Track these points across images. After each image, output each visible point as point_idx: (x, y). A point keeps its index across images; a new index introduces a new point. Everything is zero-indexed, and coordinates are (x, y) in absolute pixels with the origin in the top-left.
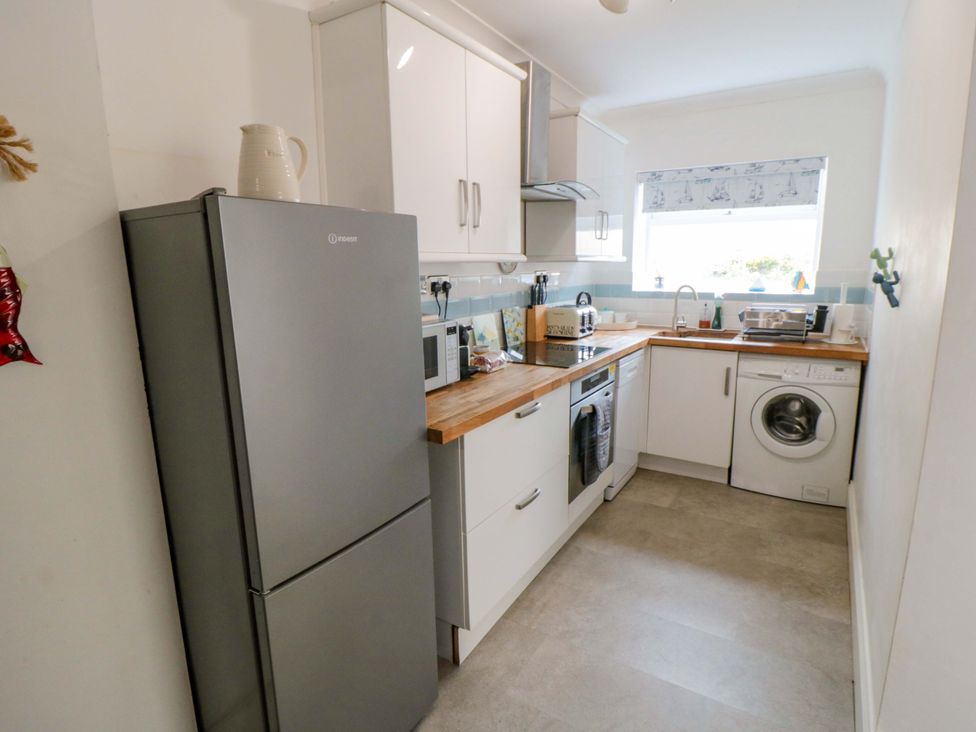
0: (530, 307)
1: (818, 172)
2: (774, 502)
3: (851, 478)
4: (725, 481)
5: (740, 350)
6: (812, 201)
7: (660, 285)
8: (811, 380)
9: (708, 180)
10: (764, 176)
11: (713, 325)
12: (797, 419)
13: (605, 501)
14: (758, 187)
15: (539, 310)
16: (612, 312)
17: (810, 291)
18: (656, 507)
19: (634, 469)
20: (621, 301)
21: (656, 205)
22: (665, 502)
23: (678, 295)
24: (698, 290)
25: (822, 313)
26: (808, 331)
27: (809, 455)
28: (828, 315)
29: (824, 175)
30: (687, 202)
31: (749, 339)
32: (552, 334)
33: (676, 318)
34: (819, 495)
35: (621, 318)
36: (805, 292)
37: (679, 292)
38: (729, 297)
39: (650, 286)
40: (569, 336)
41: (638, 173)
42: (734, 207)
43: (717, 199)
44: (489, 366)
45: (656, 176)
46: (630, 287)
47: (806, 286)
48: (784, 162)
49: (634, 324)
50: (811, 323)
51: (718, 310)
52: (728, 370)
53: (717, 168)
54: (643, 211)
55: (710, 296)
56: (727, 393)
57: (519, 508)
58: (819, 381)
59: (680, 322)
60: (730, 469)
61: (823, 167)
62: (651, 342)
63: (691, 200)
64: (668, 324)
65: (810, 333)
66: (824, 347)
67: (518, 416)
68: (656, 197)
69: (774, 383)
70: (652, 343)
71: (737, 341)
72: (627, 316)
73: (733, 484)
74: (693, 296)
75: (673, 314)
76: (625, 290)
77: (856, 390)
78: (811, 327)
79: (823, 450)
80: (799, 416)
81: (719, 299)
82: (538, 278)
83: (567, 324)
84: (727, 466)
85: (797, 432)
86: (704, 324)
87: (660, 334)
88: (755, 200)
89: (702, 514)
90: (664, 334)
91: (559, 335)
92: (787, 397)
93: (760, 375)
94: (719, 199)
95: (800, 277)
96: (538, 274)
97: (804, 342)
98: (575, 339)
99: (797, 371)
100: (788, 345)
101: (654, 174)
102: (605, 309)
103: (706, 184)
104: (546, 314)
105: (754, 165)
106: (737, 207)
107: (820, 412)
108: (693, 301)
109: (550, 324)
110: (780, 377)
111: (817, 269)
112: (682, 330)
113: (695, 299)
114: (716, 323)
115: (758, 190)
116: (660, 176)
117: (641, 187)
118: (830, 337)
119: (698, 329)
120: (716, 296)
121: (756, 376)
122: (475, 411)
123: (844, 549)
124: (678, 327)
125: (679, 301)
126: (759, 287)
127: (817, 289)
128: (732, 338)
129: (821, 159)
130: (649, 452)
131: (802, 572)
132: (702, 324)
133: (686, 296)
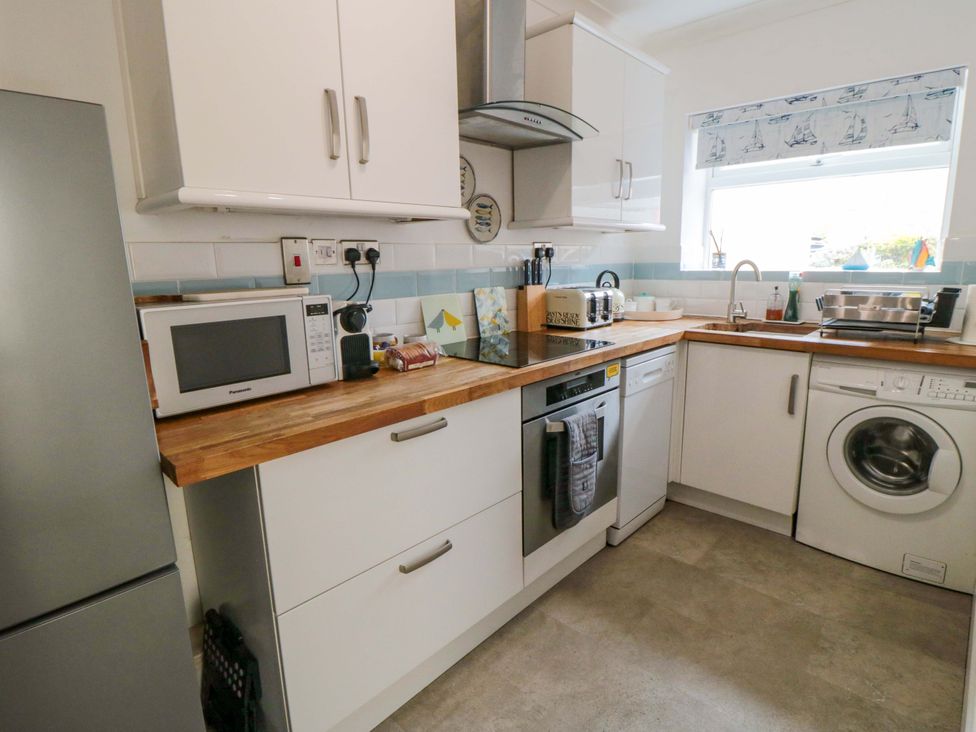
0: (521, 288)
1: (950, 91)
2: (858, 573)
4: (789, 533)
5: (816, 352)
6: (942, 135)
7: (720, 263)
8: (923, 399)
9: (785, 117)
10: (867, 104)
11: (786, 316)
12: (906, 453)
13: (609, 545)
14: (858, 121)
15: (534, 292)
16: (651, 299)
17: (935, 269)
18: (675, 562)
19: (663, 501)
20: (665, 285)
21: (715, 157)
22: (691, 556)
23: (735, 275)
24: (761, 269)
25: (948, 299)
26: (923, 325)
27: (918, 511)
28: (959, 303)
29: (961, 95)
30: (758, 148)
31: (830, 336)
32: (553, 323)
33: (732, 306)
34: (931, 571)
35: (663, 305)
36: (929, 269)
37: (737, 271)
40: (573, 325)
41: (690, 116)
42: (822, 152)
43: (798, 143)
44: (401, 362)
45: (714, 118)
46: (678, 265)
47: (930, 261)
48: (897, 81)
49: (678, 313)
50: (930, 312)
51: (794, 296)
52: (794, 379)
53: (797, 100)
54: (697, 167)
55: (782, 277)
56: (791, 411)
57: (404, 570)
58: (936, 402)
59: (738, 311)
60: (795, 516)
61: (961, 84)
62: (688, 336)
63: (763, 147)
64: (722, 313)
65: (927, 329)
66: (952, 350)
67: (395, 437)
68: (714, 147)
69: (864, 401)
70: (688, 338)
71: (813, 338)
72: (671, 305)
73: (799, 538)
74: (755, 276)
75: (729, 302)
76: (669, 270)
78: (929, 318)
79: (940, 505)
80: (908, 448)
81: (795, 279)
82: (537, 251)
83: (572, 311)
84: (790, 512)
85: (902, 472)
86: (773, 314)
87: (708, 327)
88: (854, 141)
89: (739, 581)
90: (715, 327)
91: (561, 324)
92: (885, 422)
93: (841, 387)
94: (800, 142)
95: (921, 247)
96: (537, 246)
97: (915, 341)
98: (581, 330)
99: (901, 385)
100: (890, 346)
101: (711, 115)
102: (644, 294)
103: (783, 123)
104: (545, 298)
105: (851, 89)
106: (828, 151)
107: (937, 448)
108: (756, 283)
109: (551, 310)
110: (874, 393)
111: (947, 236)
112: (740, 322)
113: (757, 280)
114: (790, 313)
115: (858, 126)
116: (719, 117)
117: (695, 136)
118: (960, 335)
119: (764, 320)
120: (791, 276)
121: (838, 389)
122: (282, 432)
123: (960, 672)
124: (735, 318)
126: (858, 263)
127: (945, 265)
128: (806, 334)
129: (957, 71)
130: (683, 482)
131: (878, 707)
132: (771, 314)
133: (747, 276)
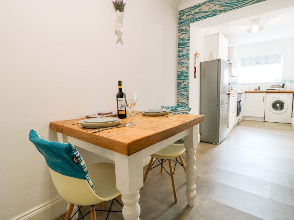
1: (280, 57)
2: (275, 123)
3: (292, 117)
4: (263, 120)
5: (266, 92)
6: (280, 63)
7: (244, 82)
8: (282, 97)
9: (256, 60)
10: (268, 58)
11: (258, 89)
13: (238, 123)
14: (267, 61)
21: (243, 65)
23: (249, 84)
25: (284, 85)
27: (282, 113)
29: (282, 58)
34: (285, 121)
38: (261, 84)
39: (242, 83)
41: (239, 59)
43: (258, 63)
45: (243, 59)
46: (237, 83)
47: (279, 81)
48: (273, 55)
50: (281, 86)
51: (259, 86)
52: (264, 97)
53: (258, 57)
54: (240, 67)
55: (257, 84)
56: (263, 101)
58: (284, 97)
59: (250, 89)
60: (264, 118)
61: (282, 56)
63: (252, 64)
66: (285, 91)
69: (274, 99)
70: (246, 92)
73: (265, 121)
77: (292, 99)
79: (285, 111)
81: (259, 84)
85: (279, 108)
88: (266, 63)
92: (277, 101)
93: (271, 97)
95: (277, 79)
99: (279, 96)
105: (266, 56)
106: (262, 65)
107: (284, 103)
110: (275, 97)
111: (282, 77)
117: (240, 62)
118: (286, 89)
119: (254, 90)
125: (250, 85)
127: (282, 81)
129: (281, 54)
130: (245, 116)
132: (256, 89)
133: (252, 84)
